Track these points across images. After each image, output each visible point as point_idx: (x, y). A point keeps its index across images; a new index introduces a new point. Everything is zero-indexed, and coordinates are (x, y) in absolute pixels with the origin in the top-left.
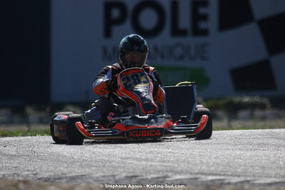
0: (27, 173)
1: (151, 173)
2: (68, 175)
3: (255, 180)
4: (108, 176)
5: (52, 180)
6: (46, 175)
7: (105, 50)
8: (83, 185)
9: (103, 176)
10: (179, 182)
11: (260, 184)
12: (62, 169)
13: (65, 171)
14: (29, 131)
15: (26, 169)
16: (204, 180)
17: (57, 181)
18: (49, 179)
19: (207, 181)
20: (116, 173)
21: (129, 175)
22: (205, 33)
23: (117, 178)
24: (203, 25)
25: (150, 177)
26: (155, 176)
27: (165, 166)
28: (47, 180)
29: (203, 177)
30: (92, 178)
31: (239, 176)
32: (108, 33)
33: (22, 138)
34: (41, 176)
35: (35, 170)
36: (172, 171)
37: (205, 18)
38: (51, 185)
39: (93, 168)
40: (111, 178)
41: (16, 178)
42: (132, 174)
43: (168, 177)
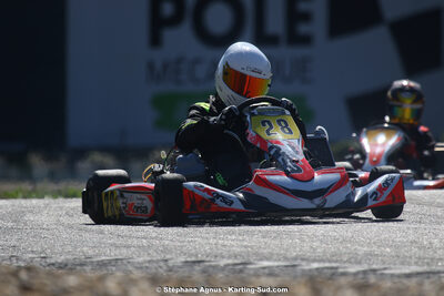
0: (30, 255)
1: (223, 257)
2: (95, 260)
3: (385, 269)
4: (158, 261)
5: (69, 266)
6: (61, 259)
7: (151, 66)
8: (119, 274)
9: (149, 262)
10: (266, 271)
11: (392, 275)
12: (85, 249)
13: (91, 253)
14: (34, 191)
15: (30, 249)
16: (307, 268)
17: (78, 268)
18: (66, 265)
19: (310, 270)
20: (168, 257)
21: (189, 259)
22: (306, 40)
23: (170, 263)
24: (303, 29)
25: (223, 263)
26: (230, 261)
27: (246, 247)
28: (63, 266)
29: (304, 263)
30: (132, 264)
31: (359, 263)
32: (155, 40)
33: (23, 202)
34: (53, 261)
35: (43, 252)
36: (256, 254)
37: (306, 17)
38: (68, 274)
39: (133, 249)
40: (162, 264)
41: (15, 263)
42: (193, 259)
43: (250, 263)
